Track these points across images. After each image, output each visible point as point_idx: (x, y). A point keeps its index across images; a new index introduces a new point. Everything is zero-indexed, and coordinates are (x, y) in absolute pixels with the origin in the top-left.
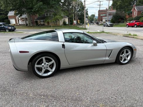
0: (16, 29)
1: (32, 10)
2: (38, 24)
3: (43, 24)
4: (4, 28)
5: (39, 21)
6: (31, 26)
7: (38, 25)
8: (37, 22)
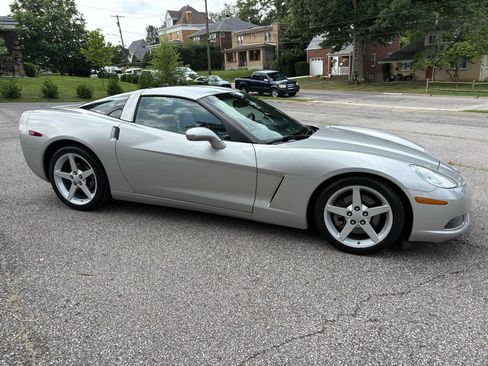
0: (301, 91)
1: (370, 29)
2: (389, 75)
3: (408, 74)
4: (269, 85)
5: (394, 64)
6: (358, 83)
7: (391, 80)
8: (387, 68)
